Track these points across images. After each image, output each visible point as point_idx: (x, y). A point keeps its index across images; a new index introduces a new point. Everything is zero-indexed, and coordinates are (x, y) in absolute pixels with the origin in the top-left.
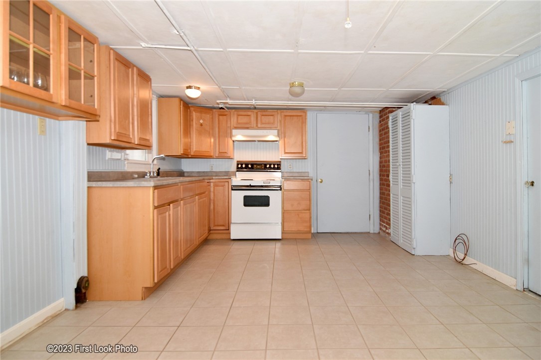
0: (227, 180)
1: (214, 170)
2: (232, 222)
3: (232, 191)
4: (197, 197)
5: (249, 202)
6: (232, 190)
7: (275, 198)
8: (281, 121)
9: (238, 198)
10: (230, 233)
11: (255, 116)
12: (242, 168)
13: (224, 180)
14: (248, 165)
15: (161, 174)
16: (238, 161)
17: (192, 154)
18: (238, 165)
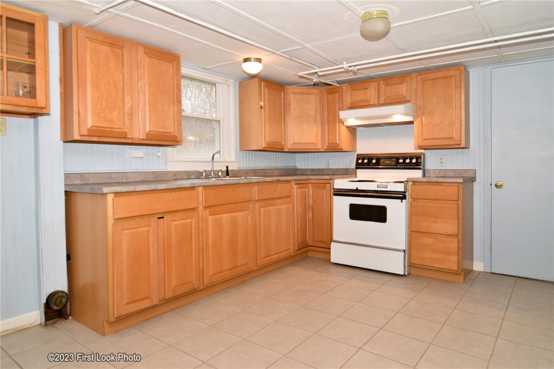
0: (328, 181)
1: (331, 167)
2: (335, 238)
3: (334, 197)
4: (257, 204)
5: (357, 213)
6: (335, 195)
7: (396, 210)
8: (416, 90)
9: (342, 205)
10: (330, 253)
11: (377, 87)
12: (363, 164)
13: (326, 181)
14: (373, 159)
15: (230, 174)
16: (358, 155)
17: (289, 147)
18: (358, 159)
